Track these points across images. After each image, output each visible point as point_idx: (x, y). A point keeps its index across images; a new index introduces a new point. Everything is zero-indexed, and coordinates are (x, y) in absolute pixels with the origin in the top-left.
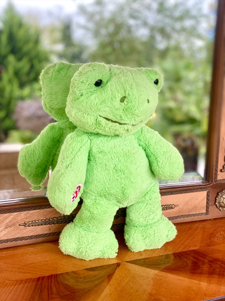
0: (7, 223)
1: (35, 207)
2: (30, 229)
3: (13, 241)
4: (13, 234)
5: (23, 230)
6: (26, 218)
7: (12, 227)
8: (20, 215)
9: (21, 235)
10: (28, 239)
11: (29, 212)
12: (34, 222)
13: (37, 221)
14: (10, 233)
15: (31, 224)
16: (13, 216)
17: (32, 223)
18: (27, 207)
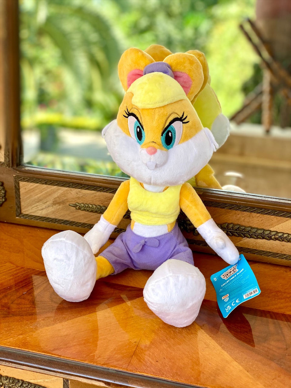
0: (55, 198)
1: (88, 186)
2: (83, 213)
3: (62, 223)
4: (62, 214)
5: (75, 213)
6: (78, 198)
7: (61, 205)
8: (71, 192)
9: (71, 218)
10: (80, 226)
11: (81, 191)
12: (87, 205)
13: (91, 206)
14: (59, 212)
15: (83, 208)
16: (62, 192)
17: (85, 206)
18: (79, 184)
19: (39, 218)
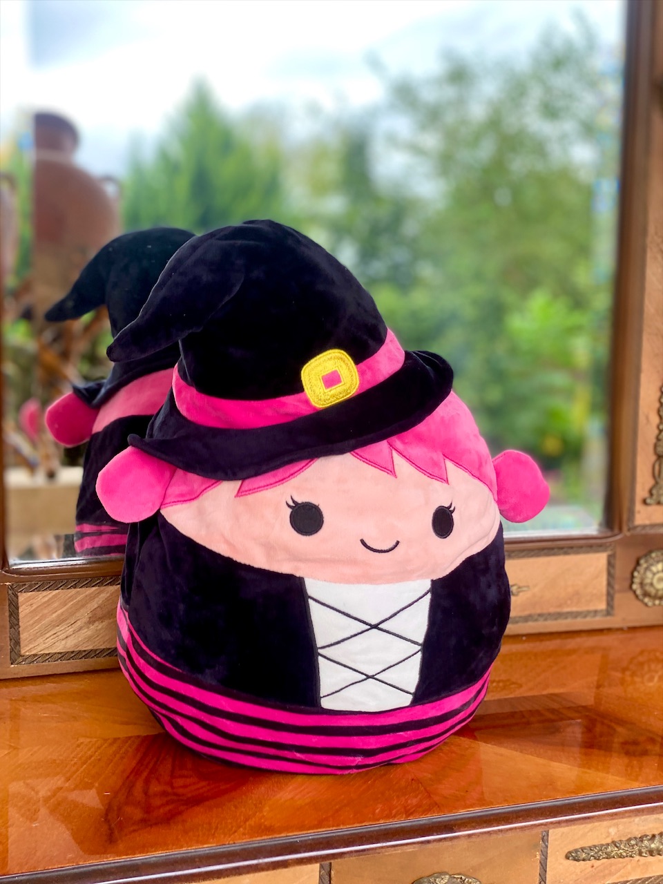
0: (93, 610)
19: (60, 656)
